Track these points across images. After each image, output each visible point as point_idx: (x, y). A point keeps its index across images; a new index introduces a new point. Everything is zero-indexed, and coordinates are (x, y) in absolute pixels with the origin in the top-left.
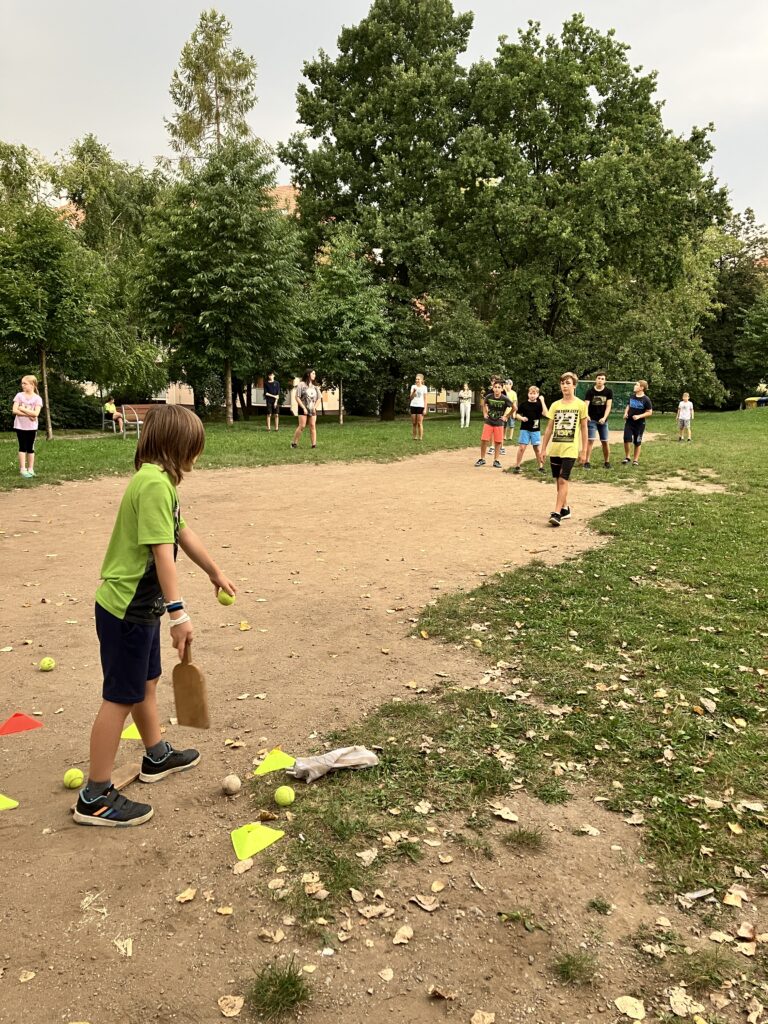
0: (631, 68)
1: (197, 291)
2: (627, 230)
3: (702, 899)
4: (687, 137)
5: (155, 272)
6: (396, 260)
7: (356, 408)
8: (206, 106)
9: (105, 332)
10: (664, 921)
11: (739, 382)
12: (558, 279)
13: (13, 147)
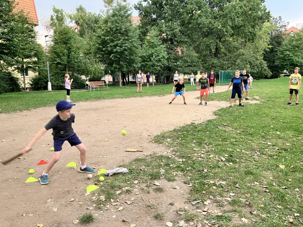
1: (110, 49)
2: (239, 25)
3: (198, 203)
5: (98, 43)
6: (169, 37)
9: (86, 61)
10: (187, 207)
12: (218, 41)
13: (59, 9)
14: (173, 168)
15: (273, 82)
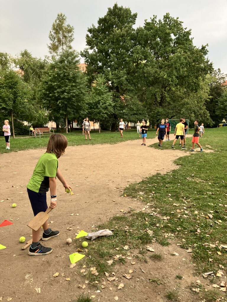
0: (184, 28)
1: (57, 95)
3: (210, 275)
4: (200, 48)
5: (45, 89)
6: (115, 85)
7: (104, 128)
8: (59, 41)
9: (30, 107)
10: (199, 281)
11: (217, 119)
12: (163, 90)
13: (3, 53)
14: (162, 228)
15: (216, 131)
